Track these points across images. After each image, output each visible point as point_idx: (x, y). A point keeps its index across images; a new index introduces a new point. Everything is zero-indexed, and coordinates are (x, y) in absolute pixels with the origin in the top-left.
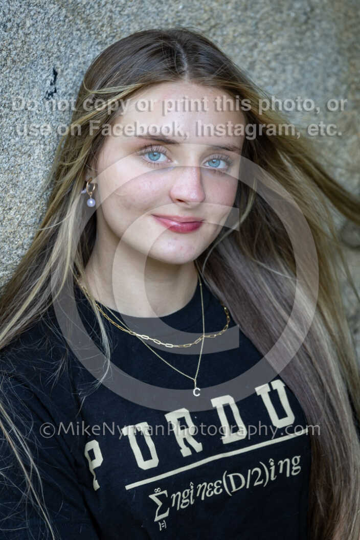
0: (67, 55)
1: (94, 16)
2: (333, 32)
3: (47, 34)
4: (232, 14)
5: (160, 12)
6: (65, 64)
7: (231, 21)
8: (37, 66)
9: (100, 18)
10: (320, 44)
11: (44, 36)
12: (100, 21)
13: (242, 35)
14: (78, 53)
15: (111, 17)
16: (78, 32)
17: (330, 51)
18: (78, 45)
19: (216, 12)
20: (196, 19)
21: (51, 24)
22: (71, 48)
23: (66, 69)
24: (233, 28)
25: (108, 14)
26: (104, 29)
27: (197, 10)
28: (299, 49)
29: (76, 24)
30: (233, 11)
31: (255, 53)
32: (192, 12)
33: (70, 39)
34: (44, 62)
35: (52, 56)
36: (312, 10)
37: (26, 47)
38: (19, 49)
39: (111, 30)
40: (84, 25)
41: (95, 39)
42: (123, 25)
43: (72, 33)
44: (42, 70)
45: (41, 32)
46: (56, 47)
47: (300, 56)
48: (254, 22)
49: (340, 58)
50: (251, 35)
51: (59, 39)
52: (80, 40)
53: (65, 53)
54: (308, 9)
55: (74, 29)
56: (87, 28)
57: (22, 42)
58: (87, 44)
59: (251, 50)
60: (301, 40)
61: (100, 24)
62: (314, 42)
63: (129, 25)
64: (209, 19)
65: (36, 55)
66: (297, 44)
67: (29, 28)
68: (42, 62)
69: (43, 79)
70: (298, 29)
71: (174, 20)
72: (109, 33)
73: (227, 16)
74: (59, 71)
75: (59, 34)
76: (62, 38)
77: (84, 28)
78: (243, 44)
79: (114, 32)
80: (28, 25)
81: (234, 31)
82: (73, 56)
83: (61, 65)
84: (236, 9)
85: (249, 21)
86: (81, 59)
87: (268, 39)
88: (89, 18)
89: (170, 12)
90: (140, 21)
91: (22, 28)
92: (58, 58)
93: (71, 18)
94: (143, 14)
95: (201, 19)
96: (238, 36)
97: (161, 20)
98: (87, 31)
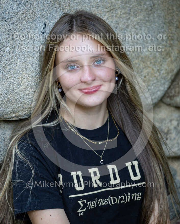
0: (51, 17)
1: (62, 2)
2: (162, 15)
3: (43, 8)
4: (120, 5)
5: (90, 2)
6: (50, 21)
7: (119, 8)
8: (38, 21)
9: (65, 3)
10: (156, 19)
11: (41, 9)
12: (65, 4)
13: (124, 13)
14: (55, 17)
15: (69, 3)
16: (56, 8)
17: (161, 22)
18: (55, 13)
19: (113, 3)
20: (105, 6)
21: (44, 4)
22: (53, 15)
23: (50, 23)
24: (120, 11)
25: (68, 2)
26: (66, 8)
27: (106, 2)
28: (148, 21)
29: (55, 5)
30: (121, 4)
31: (129, 21)
32: (103, 3)
33: (52, 11)
34: (41, 20)
35: (44, 17)
36: (154, 5)
37: (34, 13)
38: (30, 14)
39: (69, 8)
40: (58, 6)
41: (63, 11)
42: (74, 6)
43: (53, 9)
44: (40, 23)
45: (40, 7)
46: (46, 14)
47: (148, 24)
48: (129, 9)
49: (165, 26)
50: (128, 14)
51: (47, 11)
52: (56, 11)
53: (50, 17)
54: (152, 5)
55: (54, 7)
56: (59, 7)
57: (32, 11)
58: (59, 13)
59: (128, 20)
60: (148, 18)
61: (65, 5)
62: (154, 19)
63: (77, 7)
64: (110, 6)
65: (37, 17)
66: (147, 19)
67: (35, 5)
68: (40, 19)
69: (40, 26)
70: (148, 13)
71: (96, 6)
72: (68, 9)
73: (118, 6)
74: (47, 24)
75: (48, 9)
76: (49, 10)
77: (58, 7)
78: (124, 17)
79: (70, 9)
80: (35, 4)
81: (121, 12)
82: (53, 18)
83: (48, 21)
84: (122, 3)
85: (127, 8)
86: (56, 19)
87: (135, 16)
88: (60, 3)
89: (94, 2)
90: (81, 5)
91: (32, 5)
92: (47, 18)
93: (53, 2)
94: (83, 3)
95: (107, 6)
96: (122, 14)
97: (90, 5)
98: (59, 8)
